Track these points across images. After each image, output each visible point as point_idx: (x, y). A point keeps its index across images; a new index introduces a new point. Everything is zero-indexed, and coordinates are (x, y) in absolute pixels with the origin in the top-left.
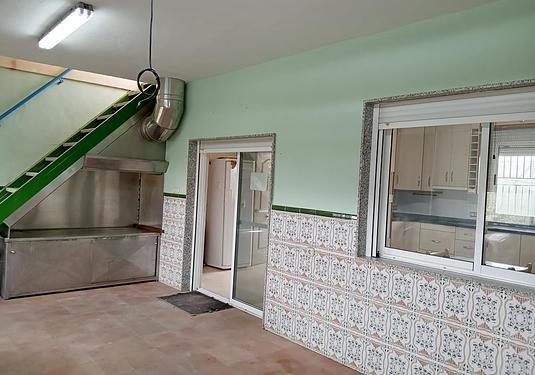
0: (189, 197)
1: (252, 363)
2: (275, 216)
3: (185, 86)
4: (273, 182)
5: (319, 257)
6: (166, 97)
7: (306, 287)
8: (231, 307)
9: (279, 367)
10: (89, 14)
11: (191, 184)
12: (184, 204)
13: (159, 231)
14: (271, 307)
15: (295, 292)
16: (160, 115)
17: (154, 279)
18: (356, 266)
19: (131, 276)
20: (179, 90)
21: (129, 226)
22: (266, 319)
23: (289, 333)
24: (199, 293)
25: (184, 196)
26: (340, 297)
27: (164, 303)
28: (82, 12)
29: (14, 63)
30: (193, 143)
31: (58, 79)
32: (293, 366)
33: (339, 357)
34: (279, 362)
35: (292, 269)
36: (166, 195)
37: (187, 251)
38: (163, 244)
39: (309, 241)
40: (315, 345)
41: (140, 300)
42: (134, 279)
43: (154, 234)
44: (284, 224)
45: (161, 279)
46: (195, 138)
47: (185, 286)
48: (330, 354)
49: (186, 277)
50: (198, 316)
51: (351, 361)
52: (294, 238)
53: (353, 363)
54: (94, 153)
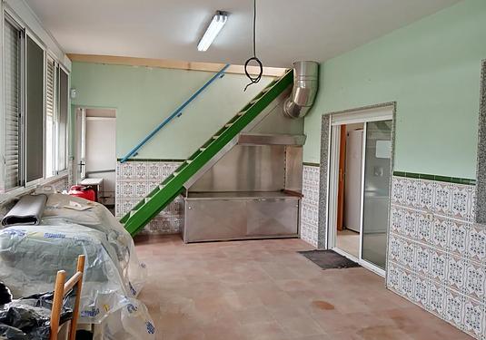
0: (322, 165)
1: (366, 316)
2: (397, 182)
3: (319, 67)
4: (394, 149)
5: (438, 222)
6: (302, 78)
7: (425, 251)
8: (360, 266)
9: (392, 322)
10: (224, 19)
11: (323, 155)
12: (318, 171)
13: (299, 195)
14: (393, 268)
15: (415, 256)
16: (297, 94)
17: (296, 236)
18: (474, 232)
19: (277, 232)
20: (313, 71)
21: (277, 191)
22: (389, 279)
23: (409, 294)
24: (333, 252)
25: (317, 165)
26: (459, 263)
27: (301, 257)
28: (219, 19)
29: (189, 65)
30: (326, 117)
31: (220, 74)
32: (407, 324)
33: (457, 323)
34: (393, 318)
35: (412, 234)
36: (304, 164)
37: (321, 213)
38: (303, 207)
39: (428, 206)
40: (434, 308)
41: (282, 252)
42: (279, 235)
43: (296, 198)
44: (405, 189)
45: (302, 237)
46: (327, 113)
47: (320, 244)
48: (449, 318)
49: (321, 236)
50: (327, 270)
51: (470, 328)
52: (414, 203)
53: (472, 331)
54: (246, 131)
